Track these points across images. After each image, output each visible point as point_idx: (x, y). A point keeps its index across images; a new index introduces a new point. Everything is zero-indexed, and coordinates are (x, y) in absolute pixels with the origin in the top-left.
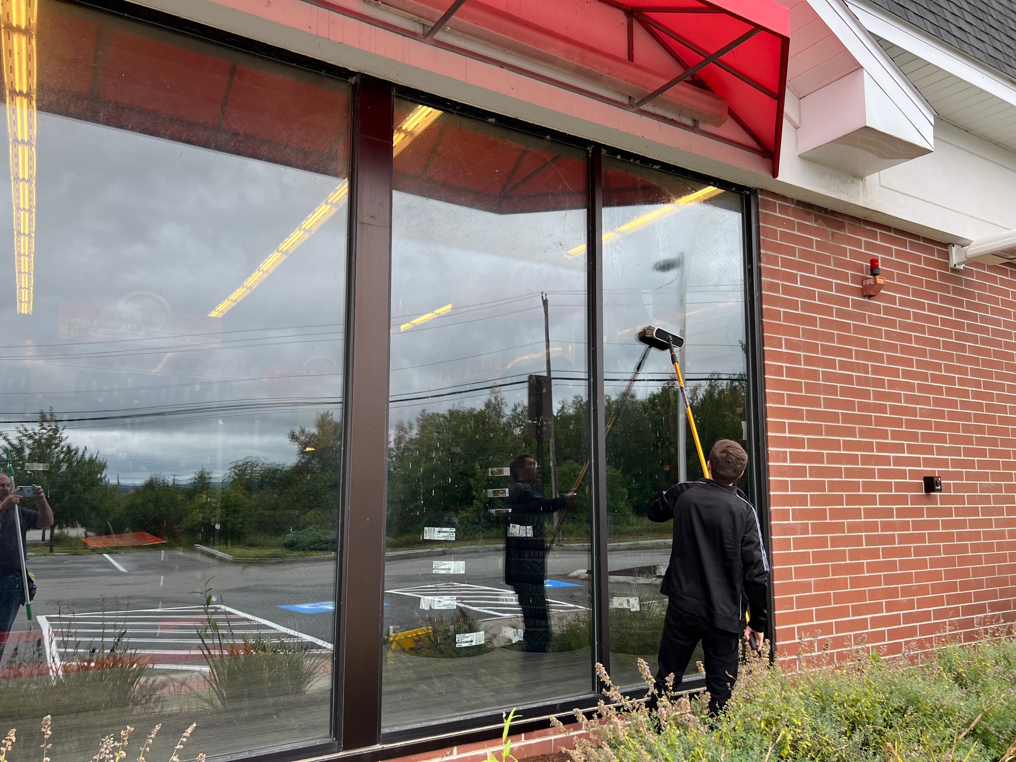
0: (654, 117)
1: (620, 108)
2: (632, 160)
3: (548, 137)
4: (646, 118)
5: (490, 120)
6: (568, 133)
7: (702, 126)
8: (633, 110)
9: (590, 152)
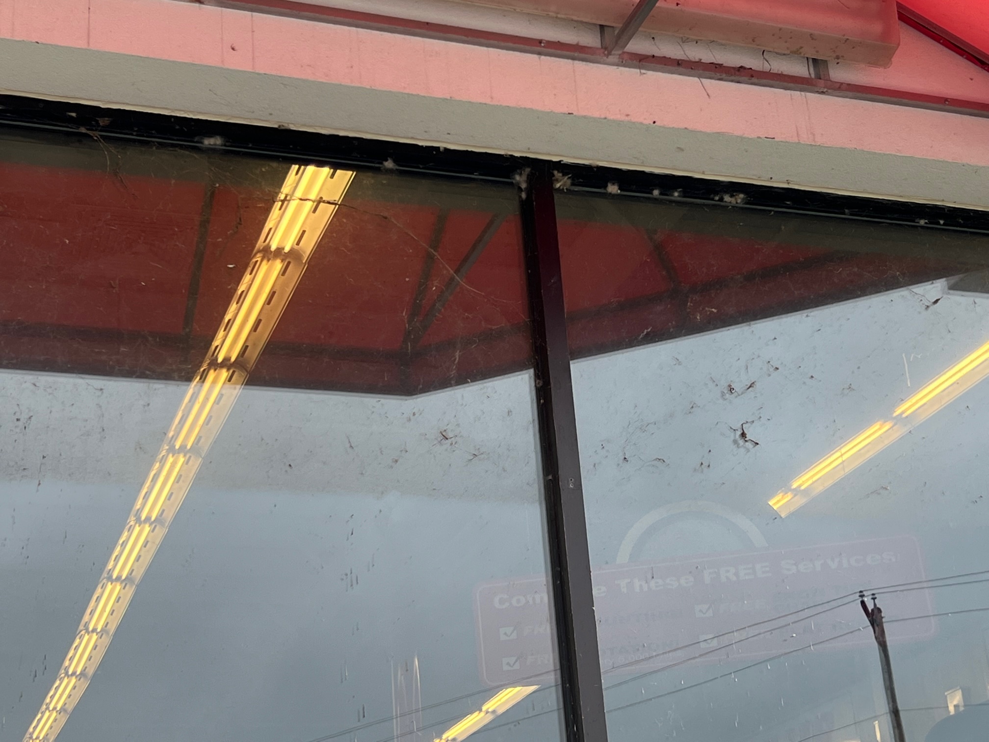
0: (681, 69)
1: (573, 59)
2: (656, 193)
3: (389, 164)
4: (660, 74)
5: (208, 142)
6: (442, 145)
7: (838, 74)
8: (611, 59)
9: (524, 186)
